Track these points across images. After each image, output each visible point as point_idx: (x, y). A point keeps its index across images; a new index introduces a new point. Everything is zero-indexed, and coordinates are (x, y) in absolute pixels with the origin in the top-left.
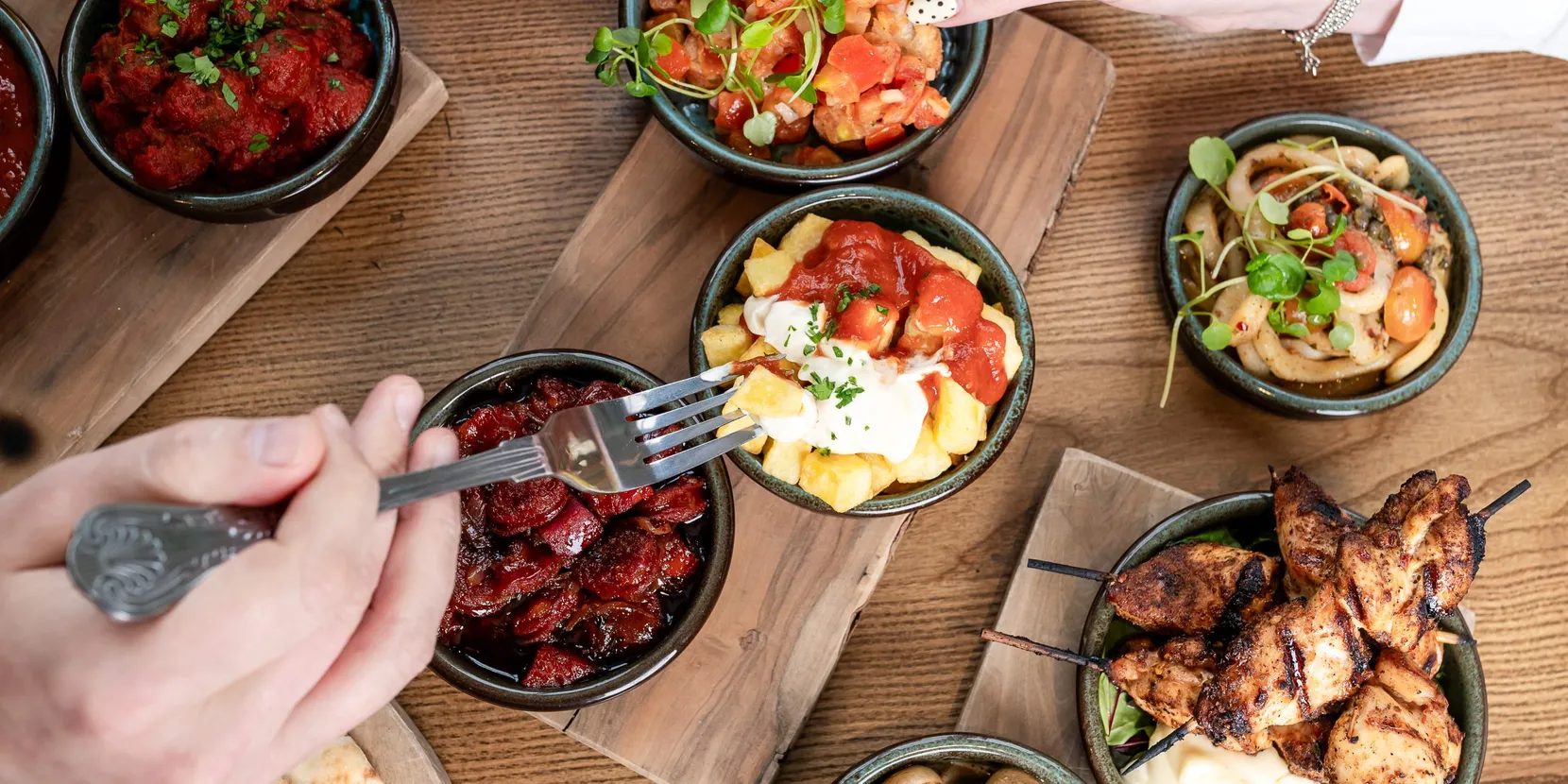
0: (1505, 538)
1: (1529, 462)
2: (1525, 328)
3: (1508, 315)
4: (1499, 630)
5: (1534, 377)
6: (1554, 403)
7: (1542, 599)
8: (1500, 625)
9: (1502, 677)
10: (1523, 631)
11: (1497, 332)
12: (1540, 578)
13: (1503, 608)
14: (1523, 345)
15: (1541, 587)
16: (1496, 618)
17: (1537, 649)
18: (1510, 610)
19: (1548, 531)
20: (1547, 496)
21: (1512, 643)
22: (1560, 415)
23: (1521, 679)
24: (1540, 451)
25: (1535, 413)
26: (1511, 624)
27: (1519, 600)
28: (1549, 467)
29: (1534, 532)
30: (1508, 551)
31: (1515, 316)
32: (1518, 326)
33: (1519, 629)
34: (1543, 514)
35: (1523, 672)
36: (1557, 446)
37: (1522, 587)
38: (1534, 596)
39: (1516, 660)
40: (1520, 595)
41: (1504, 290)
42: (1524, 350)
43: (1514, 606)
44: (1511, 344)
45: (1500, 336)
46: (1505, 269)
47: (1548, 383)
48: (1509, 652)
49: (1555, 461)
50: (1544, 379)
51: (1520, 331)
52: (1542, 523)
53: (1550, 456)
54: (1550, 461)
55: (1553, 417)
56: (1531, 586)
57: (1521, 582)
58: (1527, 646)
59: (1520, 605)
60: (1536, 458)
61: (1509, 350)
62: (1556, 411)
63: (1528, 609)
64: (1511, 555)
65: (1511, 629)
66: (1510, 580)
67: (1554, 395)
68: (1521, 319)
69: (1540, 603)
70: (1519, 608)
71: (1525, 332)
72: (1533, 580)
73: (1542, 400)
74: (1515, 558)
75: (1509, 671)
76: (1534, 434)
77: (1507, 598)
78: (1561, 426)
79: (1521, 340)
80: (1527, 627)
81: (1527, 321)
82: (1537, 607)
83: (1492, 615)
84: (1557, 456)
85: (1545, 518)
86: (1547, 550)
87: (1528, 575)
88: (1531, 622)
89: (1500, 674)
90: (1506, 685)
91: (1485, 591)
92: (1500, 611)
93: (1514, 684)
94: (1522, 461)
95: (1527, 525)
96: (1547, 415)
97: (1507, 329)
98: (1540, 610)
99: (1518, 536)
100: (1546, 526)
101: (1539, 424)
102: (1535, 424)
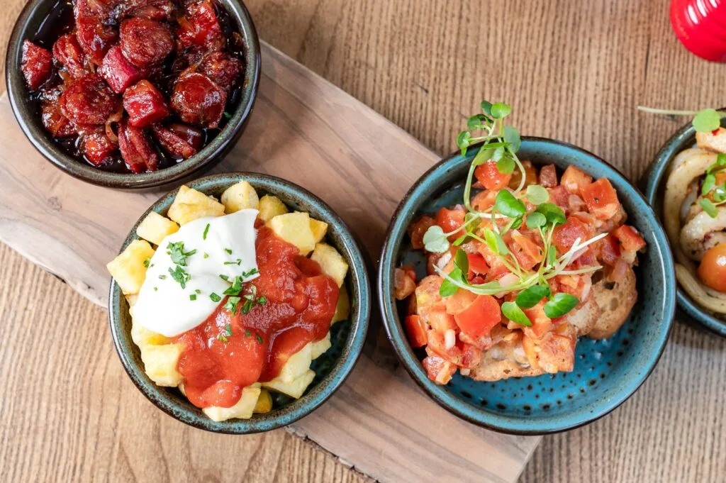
0: (115, 401)
1: (163, 440)
2: (263, 475)
3: (276, 465)
4: (54, 373)
5: (224, 467)
6: (201, 475)
7: (66, 412)
8: (57, 375)
9: (22, 366)
10: (48, 391)
11: (264, 451)
12: (81, 417)
13: (68, 382)
14: (250, 468)
15: (74, 415)
16: (63, 374)
17: (33, 396)
18: (65, 387)
19: (111, 435)
20: (136, 444)
21: (43, 380)
22: (191, 478)
23: (17, 377)
24: (169, 452)
25: (198, 457)
26: (56, 383)
27: (70, 396)
28: (156, 453)
29: (113, 425)
30: (105, 401)
31: (274, 470)
32: (265, 469)
33: (51, 388)
34: (124, 436)
35: (22, 380)
36: (170, 465)
37: (78, 401)
38: (69, 408)
39: (31, 378)
40: (73, 397)
41: (296, 469)
42: (247, 468)
43: (67, 390)
44: (253, 458)
45: (261, 452)
46: (312, 475)
47: (218, 477)
48: (37, 375)
49: (159, 460)
50: (221, 474)
51: (261, 469)
52: (119, 433)
53: (163, 457)
54: (160, 456)
55: (192, 471)
56: (77, 408)
57: (81, 402)
58: (38, 390)
59: (67, 395)
60: (165, 446)
61: (249, 456)
62: (195, 475)
63: (61, 400)
64: (102, 401)
65: (52, 382)
66: (85, 394)
67: (208, 478)
68: (270, 474)
69: (63, 410)
70: (64, 393)
71: (260, 473)
72: (81, 411)
73: (206, 466)
74: (99, 404)
75: (26, 370)
76: (183, 452)
77: (74, 387)
78: (183, 473)
79: (255, 467)
80: (50, 395)
81: (268, 478)
82: (62, 407)
83: (65, 372)
84: (162, 463)
85: (121, 437)
86: (98, 430)
87: (85, 410)
88: (53, 400)
89: (25, 363)
90: (17, 365)
91: (83, 374)
92: (66, 379)
93: (15, 370)
94: (166, 434)
95: (120, 421)
96: (194, 466)
97: (265, 459)
98: (59, 409)
99: (113, 411)
100: (115, 435)
101: (188, 458)
102: (189, 454)
